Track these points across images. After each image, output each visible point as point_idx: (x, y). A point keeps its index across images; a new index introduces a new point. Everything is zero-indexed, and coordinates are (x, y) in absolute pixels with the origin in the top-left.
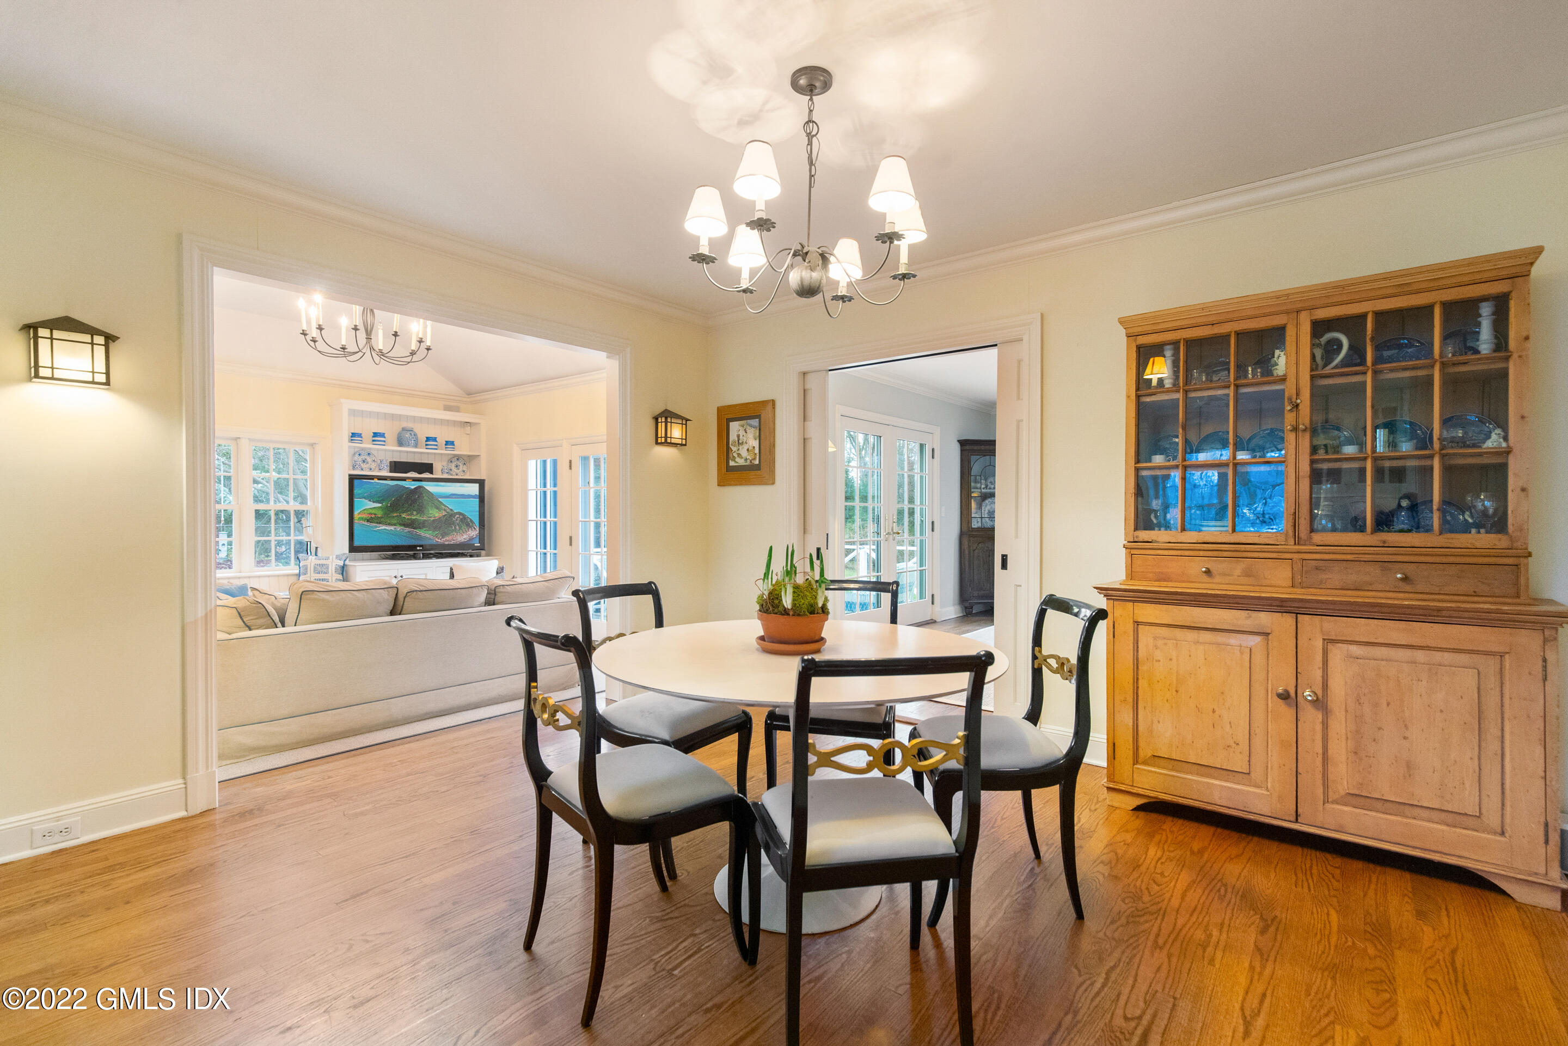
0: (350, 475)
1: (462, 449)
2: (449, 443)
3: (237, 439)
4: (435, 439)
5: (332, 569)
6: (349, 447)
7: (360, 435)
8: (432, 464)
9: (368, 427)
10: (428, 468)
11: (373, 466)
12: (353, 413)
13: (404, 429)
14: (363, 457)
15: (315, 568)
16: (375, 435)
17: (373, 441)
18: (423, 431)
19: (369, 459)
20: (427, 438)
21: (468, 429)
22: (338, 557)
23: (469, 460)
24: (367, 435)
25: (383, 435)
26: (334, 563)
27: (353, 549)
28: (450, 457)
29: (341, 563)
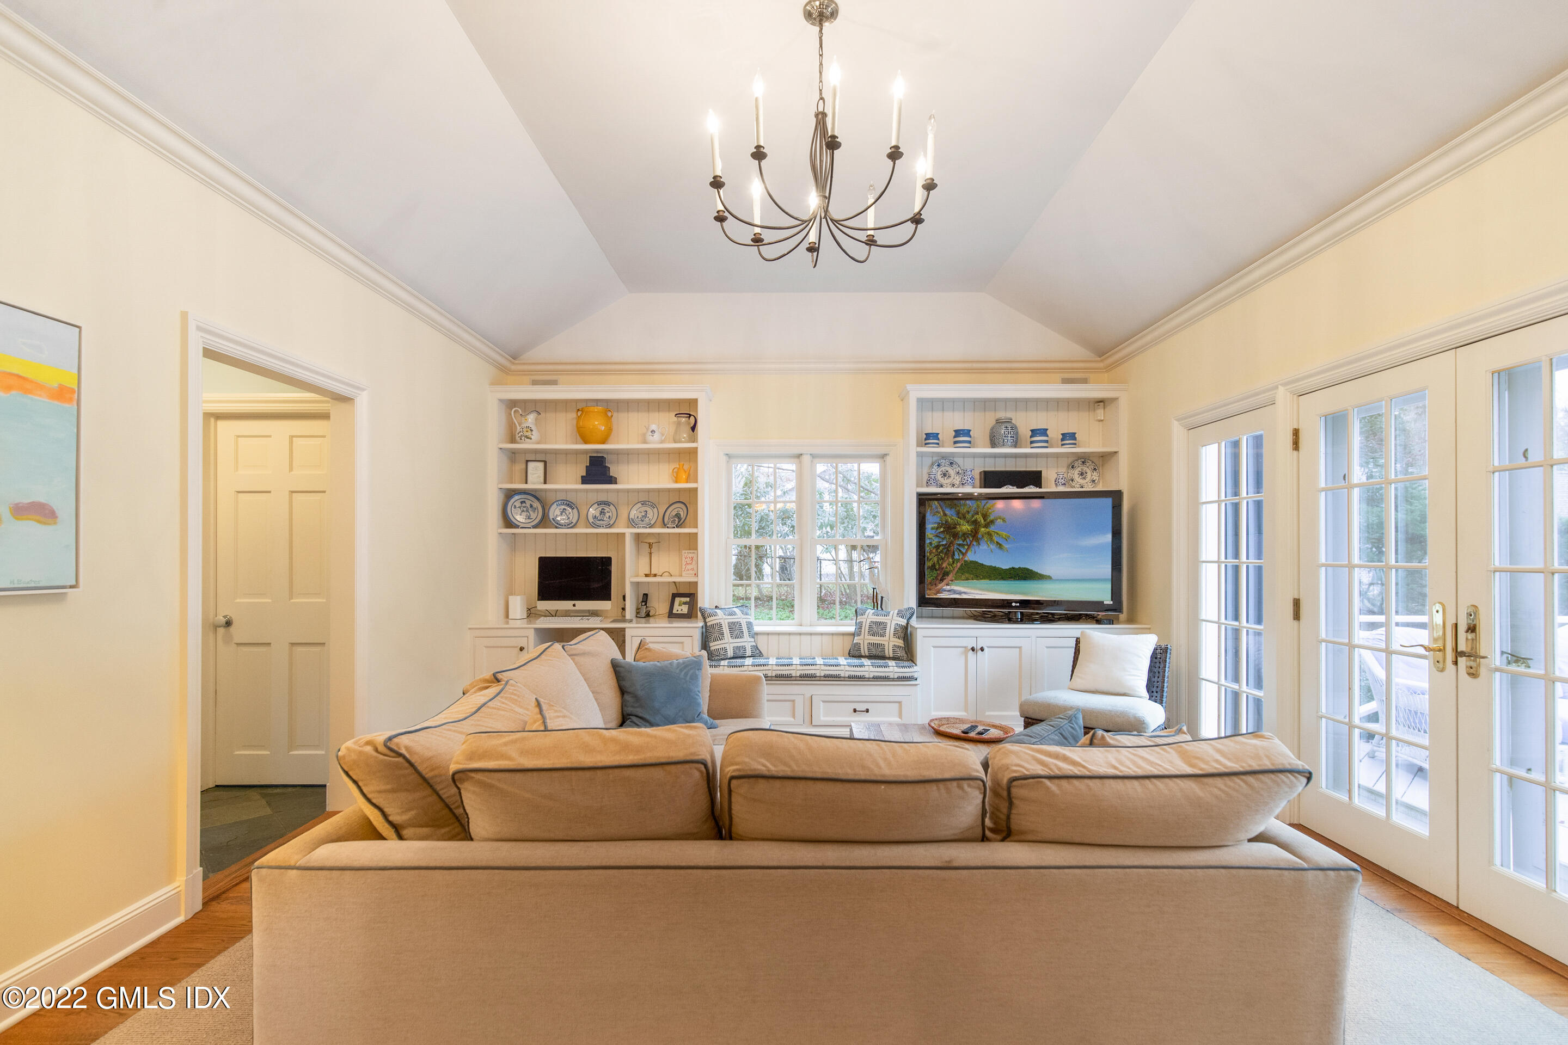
0: (919, 495)
1: (1091, 444)
2: (1068, 437)
3: (799, 456)
4: (1044, 432)
5: (890, 630)
6: (920, 455)
7: (936, 436)
8: (1040, 472)
9: (947, 423)
10: (1035, 478)
11: (957, 480)
12: (926, 405)
13: (999, 422)
14: (943, 469)
15: (870, 627)
16: (958, 433)
17: (955, 442)
18: (1026, 422)
19: (952, 472)
20: (1032, 431)
21: (1100, 413)
22: (901, 614)
23: (1104, 459)
24: (947, 435)
25: (967, 433)
26: (894, 621)
27: (923, 601)
28: (1071, 460)
29: (903, 622)
